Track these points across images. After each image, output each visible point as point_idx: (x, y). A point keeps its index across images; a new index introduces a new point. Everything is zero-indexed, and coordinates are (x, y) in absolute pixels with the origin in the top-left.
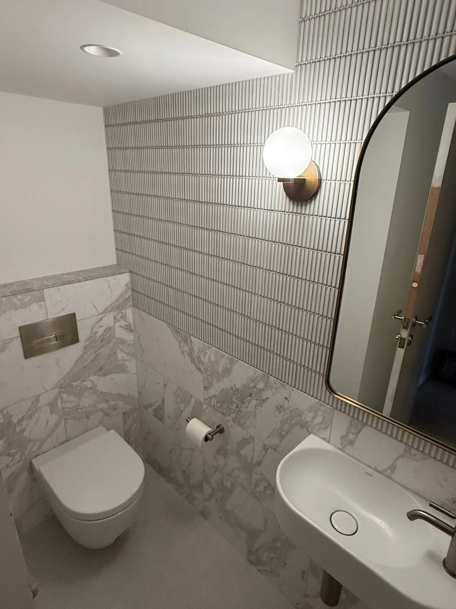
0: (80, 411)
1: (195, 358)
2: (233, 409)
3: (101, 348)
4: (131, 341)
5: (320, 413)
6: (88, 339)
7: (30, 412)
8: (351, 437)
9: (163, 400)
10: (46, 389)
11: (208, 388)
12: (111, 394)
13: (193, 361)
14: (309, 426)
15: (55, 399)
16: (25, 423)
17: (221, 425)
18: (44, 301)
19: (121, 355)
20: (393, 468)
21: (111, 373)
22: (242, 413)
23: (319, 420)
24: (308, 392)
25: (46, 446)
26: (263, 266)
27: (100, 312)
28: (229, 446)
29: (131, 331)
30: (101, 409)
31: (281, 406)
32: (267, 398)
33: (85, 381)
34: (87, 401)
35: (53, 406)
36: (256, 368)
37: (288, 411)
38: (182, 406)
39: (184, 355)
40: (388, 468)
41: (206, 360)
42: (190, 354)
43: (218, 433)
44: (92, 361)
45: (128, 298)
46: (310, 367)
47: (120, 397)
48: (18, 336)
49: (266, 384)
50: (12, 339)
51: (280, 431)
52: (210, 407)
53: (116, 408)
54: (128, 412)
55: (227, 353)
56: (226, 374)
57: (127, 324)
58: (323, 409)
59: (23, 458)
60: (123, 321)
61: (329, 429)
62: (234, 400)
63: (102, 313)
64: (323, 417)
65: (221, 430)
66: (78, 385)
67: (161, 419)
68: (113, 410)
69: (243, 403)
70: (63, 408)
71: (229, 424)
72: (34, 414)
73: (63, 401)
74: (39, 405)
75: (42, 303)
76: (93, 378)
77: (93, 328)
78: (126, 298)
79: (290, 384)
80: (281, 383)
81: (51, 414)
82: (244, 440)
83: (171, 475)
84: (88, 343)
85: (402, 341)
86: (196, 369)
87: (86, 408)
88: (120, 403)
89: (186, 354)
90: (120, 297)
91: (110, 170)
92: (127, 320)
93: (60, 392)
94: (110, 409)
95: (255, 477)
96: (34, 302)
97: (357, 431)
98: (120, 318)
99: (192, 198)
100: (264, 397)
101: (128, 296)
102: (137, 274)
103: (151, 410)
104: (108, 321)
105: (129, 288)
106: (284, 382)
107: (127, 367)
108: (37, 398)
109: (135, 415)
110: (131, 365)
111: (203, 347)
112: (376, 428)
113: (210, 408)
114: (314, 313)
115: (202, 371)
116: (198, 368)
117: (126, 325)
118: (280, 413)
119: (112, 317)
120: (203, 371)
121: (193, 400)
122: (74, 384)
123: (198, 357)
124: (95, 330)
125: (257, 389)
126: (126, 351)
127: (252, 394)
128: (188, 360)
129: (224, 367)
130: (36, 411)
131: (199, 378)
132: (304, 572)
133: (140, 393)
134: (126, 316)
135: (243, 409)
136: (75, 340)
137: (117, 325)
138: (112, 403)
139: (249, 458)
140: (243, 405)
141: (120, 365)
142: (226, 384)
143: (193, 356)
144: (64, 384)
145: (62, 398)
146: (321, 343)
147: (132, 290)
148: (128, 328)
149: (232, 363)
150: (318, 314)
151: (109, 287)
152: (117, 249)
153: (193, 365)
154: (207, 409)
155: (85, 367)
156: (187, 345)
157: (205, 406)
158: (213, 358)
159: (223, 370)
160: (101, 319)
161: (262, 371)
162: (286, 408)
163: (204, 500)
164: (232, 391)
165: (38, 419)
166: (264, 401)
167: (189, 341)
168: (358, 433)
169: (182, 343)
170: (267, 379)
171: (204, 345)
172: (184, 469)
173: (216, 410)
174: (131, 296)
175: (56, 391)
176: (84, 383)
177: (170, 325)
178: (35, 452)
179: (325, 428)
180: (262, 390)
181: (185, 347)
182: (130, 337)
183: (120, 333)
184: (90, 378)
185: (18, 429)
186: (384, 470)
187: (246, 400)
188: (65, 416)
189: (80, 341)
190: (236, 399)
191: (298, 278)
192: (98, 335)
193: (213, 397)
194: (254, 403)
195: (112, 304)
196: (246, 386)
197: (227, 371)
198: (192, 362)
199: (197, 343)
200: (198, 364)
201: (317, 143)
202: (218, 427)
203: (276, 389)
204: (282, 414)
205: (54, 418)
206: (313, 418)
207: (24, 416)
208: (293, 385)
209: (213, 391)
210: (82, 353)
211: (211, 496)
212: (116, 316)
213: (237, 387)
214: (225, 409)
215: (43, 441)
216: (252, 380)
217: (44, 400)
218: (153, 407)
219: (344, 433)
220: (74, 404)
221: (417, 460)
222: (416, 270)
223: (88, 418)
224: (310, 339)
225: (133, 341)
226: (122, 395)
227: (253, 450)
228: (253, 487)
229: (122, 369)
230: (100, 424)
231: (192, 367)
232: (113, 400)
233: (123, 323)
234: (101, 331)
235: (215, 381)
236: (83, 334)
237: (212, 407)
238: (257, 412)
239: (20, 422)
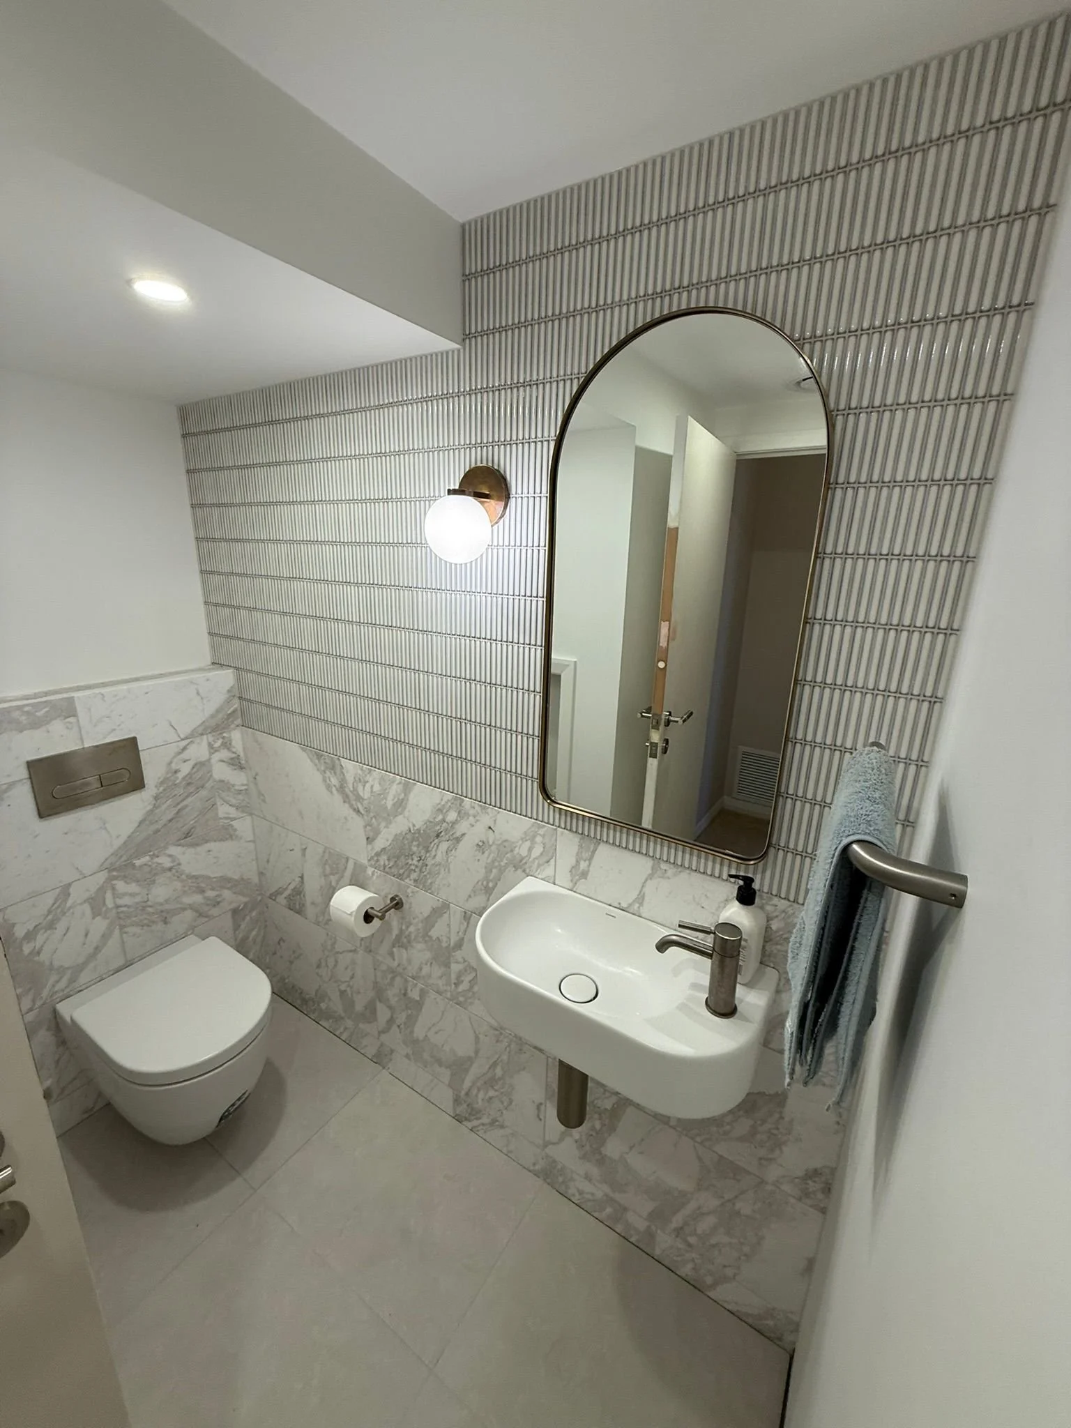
0: (150, 910)
1: (351, 795)
2: (414, 865)
3: (187, 797)
4: (243, 785)
5: (538, 839)
6: (162, 783)
7: (50, 917)
8: (583, 865)
9: (302, 877)
10: (81, 873)
11: (374, 839)
12: (209, 878)
13: (346, 799)
14: (526, 863)
15: (101, 890)
16: (40, 938)
17: (397, 896)
18: (75, 715)
19: (223, 810)
20: (641, 899)
21: (207, 842)
22: (428, 867)
23: (538, 850)
24: (519, 812)
25: (84, 978)
26: (441, 629)
27: (182, 736)
28: (412, 929)
29: (241, 768)
30: (190, 905)
31: (484, 843)
32: (464, 834)
33: (158, 857)
34: (161, 892)
35: (96, 904)
36: (444, 790)
37: (494, 848)
38: (333, 879)
39: (331, 792)
40: (634, 901)
41: (365, 793)
42: (341, 789)
43: (393, 909)
44: (170, 821)
45: (234, 712)
46: (519, 772)
47: (225, 882)
48: (25, 779)
49: (459, 813)
50: (11, 785)
51: (485, 883)
52: (378, 870)
53: (218, 903)
54: (240, 908)
55: (398, 775)
56: (400, 810)
57: (234, 755)
58: (541, 832)
59: (38, 1003)
60: (226, 751)
61: (552, 862)
62: (415, 849)
63: (187, 738)
64: (544, 844)
65: (397, 904)
66: (145, 865)
67: (299, 912)
68: (214, 906)
69: (427, 851)
70: (118, 907)
71: (409, 891)
72: (59, 919)
73: (115, 896)
74: (69, 903)
75: (71, 719)
76: (173, 850)
77: (170, 763)
78: (229, 712)
79: (493, 804)
80: (481, 806)
81: (93, 918)
82: (434, 910)
83: (323, 1006)
84: (161, 789)
85: (654, 748)
86: (351, 811)
87: (161, 904)
88: (227, 894)
89: (334, 789)
90: (218, 711)
91: (193, 506)
92: (234, 750)
93: (111, 879)
94: (208, 905)
95: (455, 968)
96: (55, 719)
97: (590, 853)
98: (219, 747)
99: (329, 538)
100: (458, 834)
101: (232, 709)
102: (247, 671)
103: (281, 899)
104: (199, 751)
105: (234, 696)
106: (485, 803)
107: (235, 830)
108: (65, 891)
109: (254, 914)
110: (244, 826)
111: (360, 772)
112: (613, 843)
113: (379, 872)
114: (517, 688)
115: (361, 814)
116: (354, 810)
117: (232, 759)
118: (483, 853)
119: (205, 743)
120: (363, 813)
121: (350, 865)
122: (138, 863)
123: (355, 790)
124: (174, 766)
125: (447, 823)
126: (234, 801)
127: (441, 833)
128: (338, 798)
129: (396, 800)
130: (64, 914)
131: (357, 824)
132: (539, 1107)
133: (261, 874)
134: (230, 744)
135: (430, 862)
136: (137, 784)
137: (216, 757)
138: (211, 894)
139: (445, 939)
140: (428, 855)
141: (223, 826)
142: (400, 825)
143: (347, 790)
144: (118, 863)
145: (113, 889)
146: (531, 733)
147: (240, 698)
148: (236, 763)
149: (407, 789)
150: (523, 689)
151: (198, 694)
152: (210, 633)
153: (347, 805)
154: (373, 874)
155: (157, 831)
156: (335, 773)
157: (370, 871)
158: (377, 788)
159: (394, 805)
160: (184, 749)
161: (452, 793)
162: (491, 843)
163: (380, 1033)
164: (409, 836)
165: (68, 929)
166: (458, 840)
167: (338, 768)
168: (590, 859)
169: (328, 773)
170: (460, 805)
171: (362, 770)
172: (343, 987)
173: (387, 873)
174: (239, 709)
175: (102, 876)
176: (156, 860)
177: (304, 746)
178: (63, 990)
179: (548, 862)
180: (454, 823)
181: (332, 779)
182: (238, 779)
183: (221, 771)
184: (168, 852)
185: (27, 949)
186: (630, 905)
187: (433, 844)
188: (122, 922)
189: (146, 786)
190: (418, 846)
191: (490, 640)
192: (180, 775)
193: (381, 851)
194: (444, 846)
195: (204, 722)
196: (431, 822)
197: (400, 805)
198: (344, 802)
199: (350, 768)
200: (354, 803)
201: (500, 443)
202: (392, 899)
203: (474, 816)
204: (487, 853)
205: (100, 925)
206: (530, 850)
207: (40, 924)
208: (498, 805)
209: (380, 843)
210: (150, 807)
211: (391, 1021)
212: (213, 743)
213: (417, 827)
214: (402, 868)
215: (80, 968)
216: (439, 810)
217: (78, 894)
218: (286, 893)
219: (573, 861)
220: (138, 899)
221: (669, 878)
222: (661, 645)
223: (165, 922)
224: (514, 729)
225: (246, 785)
226: (229, 880)
227: (449, 925)
228: (453, 986)
229: (228, 833)
230: (189, 933)
231: (346, 810)
232: (213, 889)
233: (225, 754)
234: (185, 769)
235: (383, 824)
236: (152, 773)
237: (382, 869)
238: (449, 861)
239: (30, 936)
